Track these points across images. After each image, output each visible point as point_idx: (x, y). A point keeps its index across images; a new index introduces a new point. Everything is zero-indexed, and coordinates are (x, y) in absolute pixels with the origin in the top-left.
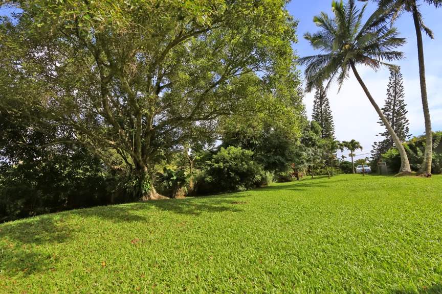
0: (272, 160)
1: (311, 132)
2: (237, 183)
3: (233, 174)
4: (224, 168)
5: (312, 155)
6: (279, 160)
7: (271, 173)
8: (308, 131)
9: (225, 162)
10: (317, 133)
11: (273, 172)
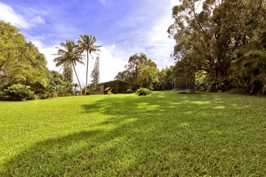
0: (38, 90)
1: (59, 79)
2: (22, 98)
3: (20, 95)
4: (16, 92)
5: (59, 88)
6: (41, 90)
7: (37, 95)
8: (58, 78)
9: (16, 90)
10: (62, 79)
11: (38, 95)
